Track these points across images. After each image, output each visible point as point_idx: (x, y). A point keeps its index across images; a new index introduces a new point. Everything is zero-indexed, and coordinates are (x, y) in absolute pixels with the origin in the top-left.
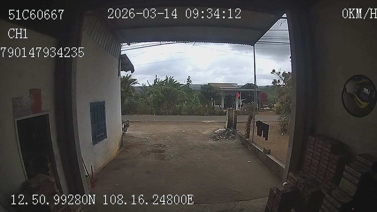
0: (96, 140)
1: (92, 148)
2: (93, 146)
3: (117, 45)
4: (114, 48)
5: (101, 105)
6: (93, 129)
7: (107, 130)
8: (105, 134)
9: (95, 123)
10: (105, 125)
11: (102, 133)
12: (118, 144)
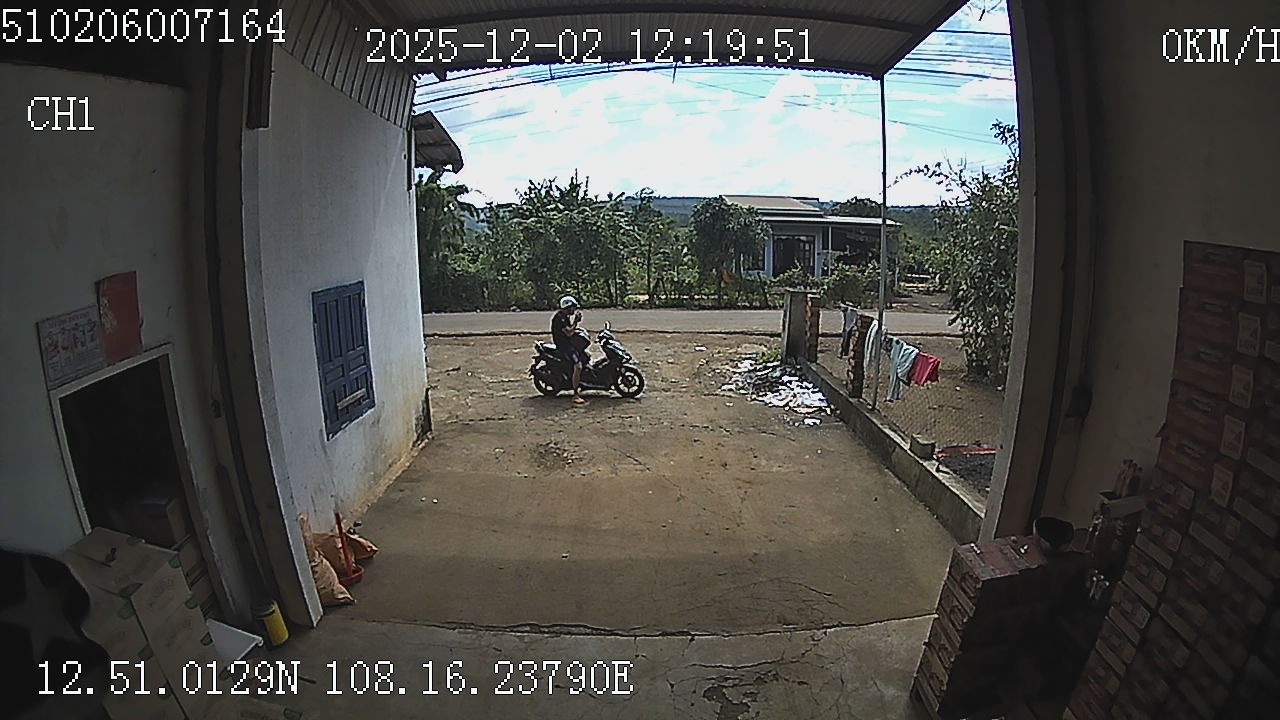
0: (338, 419)
1: (324, 448)
2: (328, 440)
3: (399, 82)
4: (389, 95)
5: (349, 297)
6: (326, 384)
7: (374, 379)
8: (368, 393)
9: (331, 361)
10: (366, 362)
11: (358, 389)
12: (414, 422)
